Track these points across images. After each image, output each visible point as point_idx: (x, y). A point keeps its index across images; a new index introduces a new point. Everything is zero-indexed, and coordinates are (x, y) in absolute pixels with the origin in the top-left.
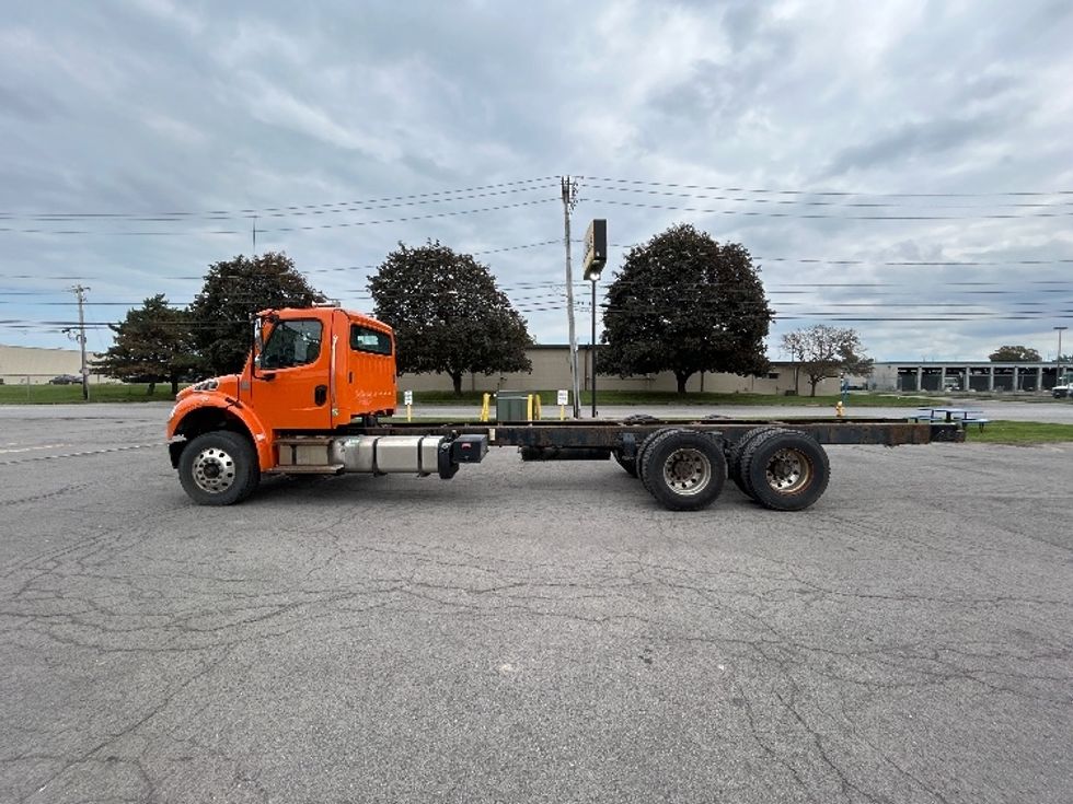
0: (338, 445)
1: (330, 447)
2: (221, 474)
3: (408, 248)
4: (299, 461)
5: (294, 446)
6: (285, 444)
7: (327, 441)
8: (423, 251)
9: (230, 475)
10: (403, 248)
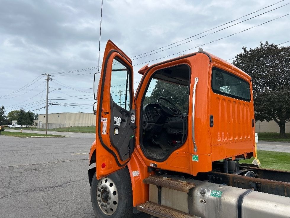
0: (197, 193)
1: (190, 193)
2: (109, 201)
3: (248, 50)
4: (163, 202)
5: (160, 187)
6: (153, 183)
7: (188, 188)
8: (257, 50)
9: (115, 203)
10: (245, 50)
